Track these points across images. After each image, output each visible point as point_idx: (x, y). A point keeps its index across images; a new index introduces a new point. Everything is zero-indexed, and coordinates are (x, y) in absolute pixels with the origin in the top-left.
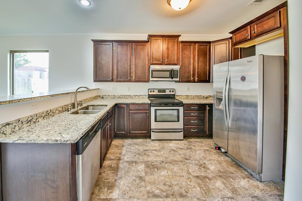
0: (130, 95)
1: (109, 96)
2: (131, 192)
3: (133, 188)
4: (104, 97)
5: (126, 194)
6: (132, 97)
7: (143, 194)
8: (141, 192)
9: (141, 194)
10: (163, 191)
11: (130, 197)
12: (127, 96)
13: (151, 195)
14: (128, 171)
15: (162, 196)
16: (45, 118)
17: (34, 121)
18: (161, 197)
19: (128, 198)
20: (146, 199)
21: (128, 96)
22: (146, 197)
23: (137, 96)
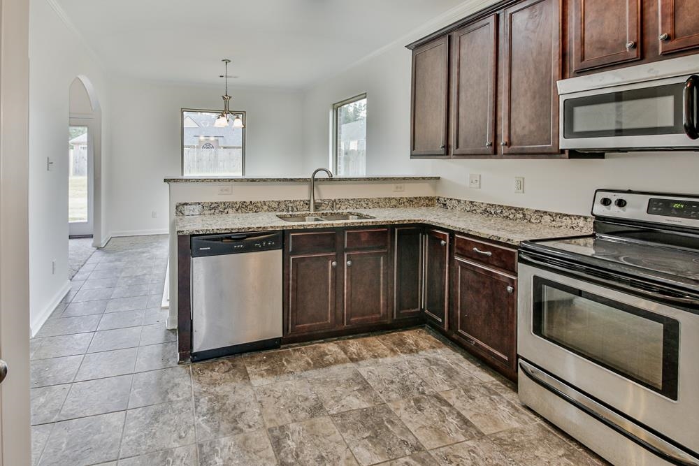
0: (522, 209)
1: (459, 201)
2: (272, 400)
3: (282, 401)
4: (448, 202)
5: (266, 394)
6: (528, 217)
7: (274, 420)
8: (279, 415)
9: (274, 417)
10: (298, 456)
11: (260, 402)
12: (510, 208)
13: (277, 433)
14: (328, 382)
15: (282, 454)
16: (240, 211)
17: (221, 210)
18: (279, 454)
19: (259, 399)
20: (264, 426)
21: (513, 211)
22: (269, 425)
23: (547, 218)
